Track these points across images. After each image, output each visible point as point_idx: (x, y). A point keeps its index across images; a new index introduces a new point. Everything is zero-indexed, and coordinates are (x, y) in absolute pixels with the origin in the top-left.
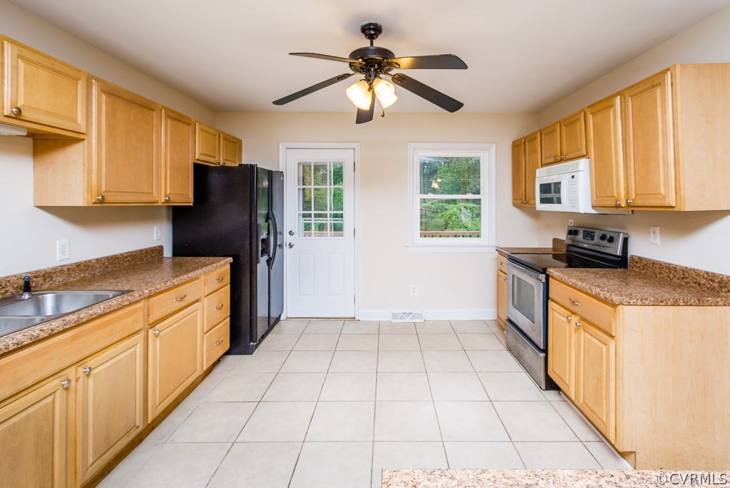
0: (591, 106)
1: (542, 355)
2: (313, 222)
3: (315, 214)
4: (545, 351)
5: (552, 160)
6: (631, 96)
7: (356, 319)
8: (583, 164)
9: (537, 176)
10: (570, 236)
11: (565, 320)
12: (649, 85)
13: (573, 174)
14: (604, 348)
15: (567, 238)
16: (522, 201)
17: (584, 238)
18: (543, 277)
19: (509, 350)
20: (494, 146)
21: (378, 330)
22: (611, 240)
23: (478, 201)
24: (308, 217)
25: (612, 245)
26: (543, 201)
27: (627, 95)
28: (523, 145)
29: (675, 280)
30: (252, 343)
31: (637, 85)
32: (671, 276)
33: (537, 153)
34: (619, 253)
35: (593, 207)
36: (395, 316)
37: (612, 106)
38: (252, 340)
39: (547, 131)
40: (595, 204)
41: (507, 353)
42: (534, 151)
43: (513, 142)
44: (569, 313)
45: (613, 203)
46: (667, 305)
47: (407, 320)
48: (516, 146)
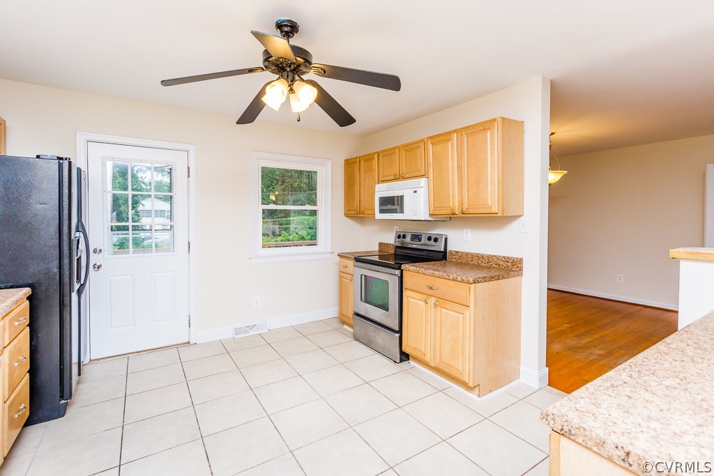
0: (431, 138)
1: (397, 335)
2: (131, 237)
3: (133, 226)
4: (400, 331)
5: (392, 177)
6: (467, 134)
7: (192, 342)
8: (423, 181)
9: (376, 190)
10: (398, 240)
11: (423, 303)
12: (482, 128)
13: (415, 190)
14: (461, 316)
15: (395, 241)
16: (356, 213)
17: (412, 240)
18: (397, 272)
19: (356, 339)
20: (330, 162)
21: (224, 349)
22: (436, 240)
23: (314, 213)
24: (124, 230)
25: (436, 244)
26: (382, 211)
27: (463, 133)
28: (358, 163)
29: (482, 264)
30: (63, 402)
31: (472, 126)
32: (480, 262)
33: (374, 171)
34: (442, 250)
35: (430, 215)
36: (237, 331)
37: (450, 139)
38: (62, 397)
39: (385, 153)
40: (431, 213)
41: (356, 343)
42: (370, 169)
43: (346, 160)
44: (425, 297)
45: (449, 212)
46: (495, 280)
47: (252, 333)
48: (349, 164)
